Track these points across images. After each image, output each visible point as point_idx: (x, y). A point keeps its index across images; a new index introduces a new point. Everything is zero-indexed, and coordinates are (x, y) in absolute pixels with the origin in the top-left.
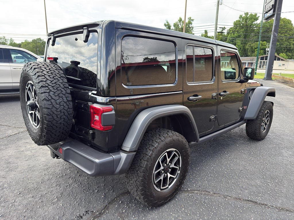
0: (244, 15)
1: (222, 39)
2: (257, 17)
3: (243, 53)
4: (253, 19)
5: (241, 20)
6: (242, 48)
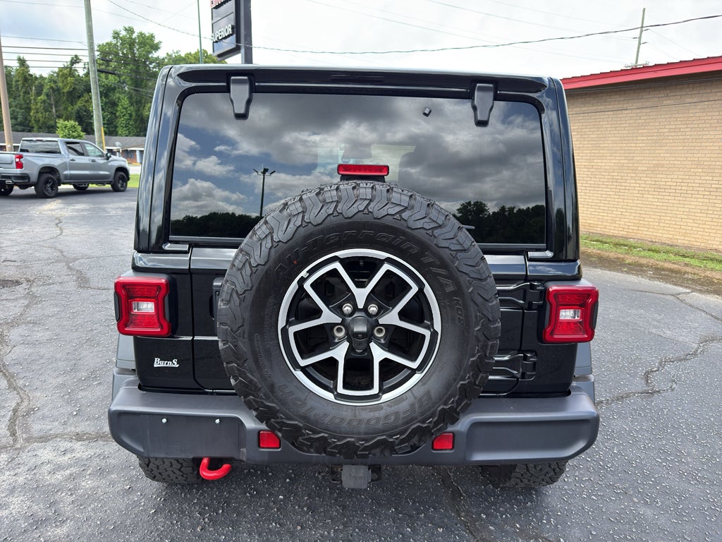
0: (123, 33)
1: (77, 87)
2: (155, 42)
3: (140, 128)
4: (148, 46)
5: (119, 44)
6: (134, 114)
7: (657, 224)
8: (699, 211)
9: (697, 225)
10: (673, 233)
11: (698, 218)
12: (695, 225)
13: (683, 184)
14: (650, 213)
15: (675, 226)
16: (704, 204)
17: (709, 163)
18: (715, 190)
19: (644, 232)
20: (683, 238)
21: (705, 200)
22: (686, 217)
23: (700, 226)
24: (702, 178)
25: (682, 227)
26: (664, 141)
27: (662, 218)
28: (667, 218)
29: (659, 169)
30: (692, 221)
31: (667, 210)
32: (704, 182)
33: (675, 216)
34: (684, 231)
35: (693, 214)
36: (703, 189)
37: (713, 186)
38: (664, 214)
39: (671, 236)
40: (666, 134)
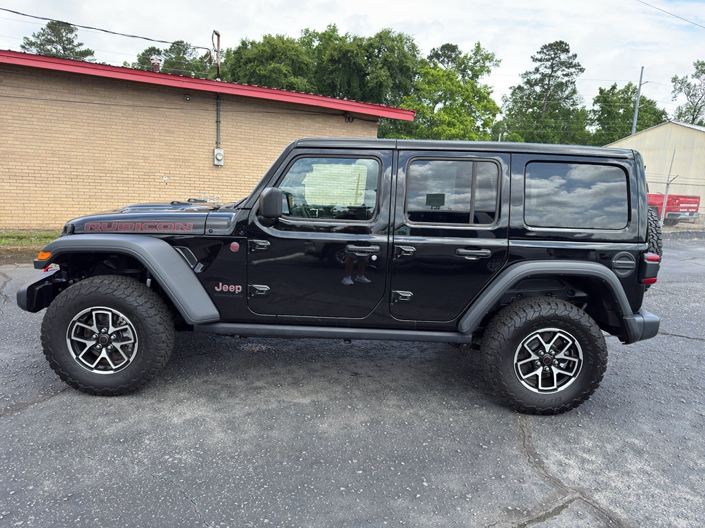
7: (22, 212)
8: (65, 196)
9: (66, 209)
10: (42, 219)
11: (65, 203)
12: (63, 209)
13: (41, 172)
14: (11, 201)
15: (43, 212)
16: (68, 190)
17: (63, 153)
18: (75, 177)
19: (7, 222)
20: (54, 222)
21: (68, 186)
22: (52, 202)
23: (69, 209)
24: (61, 166)
25: (51, 212)
26: (9, 128)
27: (26, 205)
28: (32, 205)
29: (10, 156)
30: (59, 206)
31: (30, 197)
32: (64, 170)
33: (41, 202)
34: (54, 216)
35: (59, 199)
36: (64, 176)
37: (72, 173)
38: (27, 202)
39: (41, 222)
40: (9, 121)
